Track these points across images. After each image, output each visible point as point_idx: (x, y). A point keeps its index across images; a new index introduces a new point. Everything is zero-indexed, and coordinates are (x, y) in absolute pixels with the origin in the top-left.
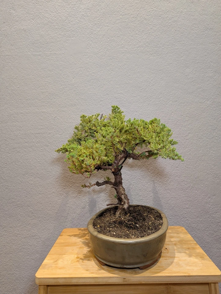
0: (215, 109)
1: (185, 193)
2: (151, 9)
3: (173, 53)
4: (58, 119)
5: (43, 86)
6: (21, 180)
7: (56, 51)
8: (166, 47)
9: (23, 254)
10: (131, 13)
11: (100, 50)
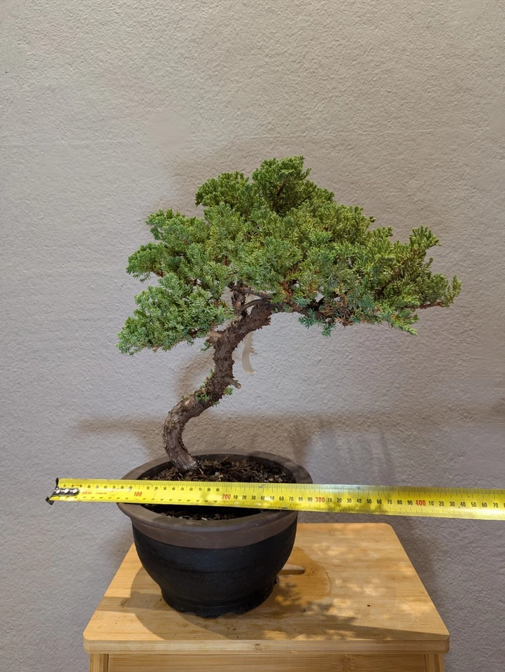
0: (470, 270)
1: (399, 450)
2: (334, 42)
3: (381, 144)
4: (128, 288)
5: (96, 216)
6: (51, 419)
7: (123, 137)
8: (365, 131)
9: (60, 571)
10: (289, 52)
11: (221, 136)
